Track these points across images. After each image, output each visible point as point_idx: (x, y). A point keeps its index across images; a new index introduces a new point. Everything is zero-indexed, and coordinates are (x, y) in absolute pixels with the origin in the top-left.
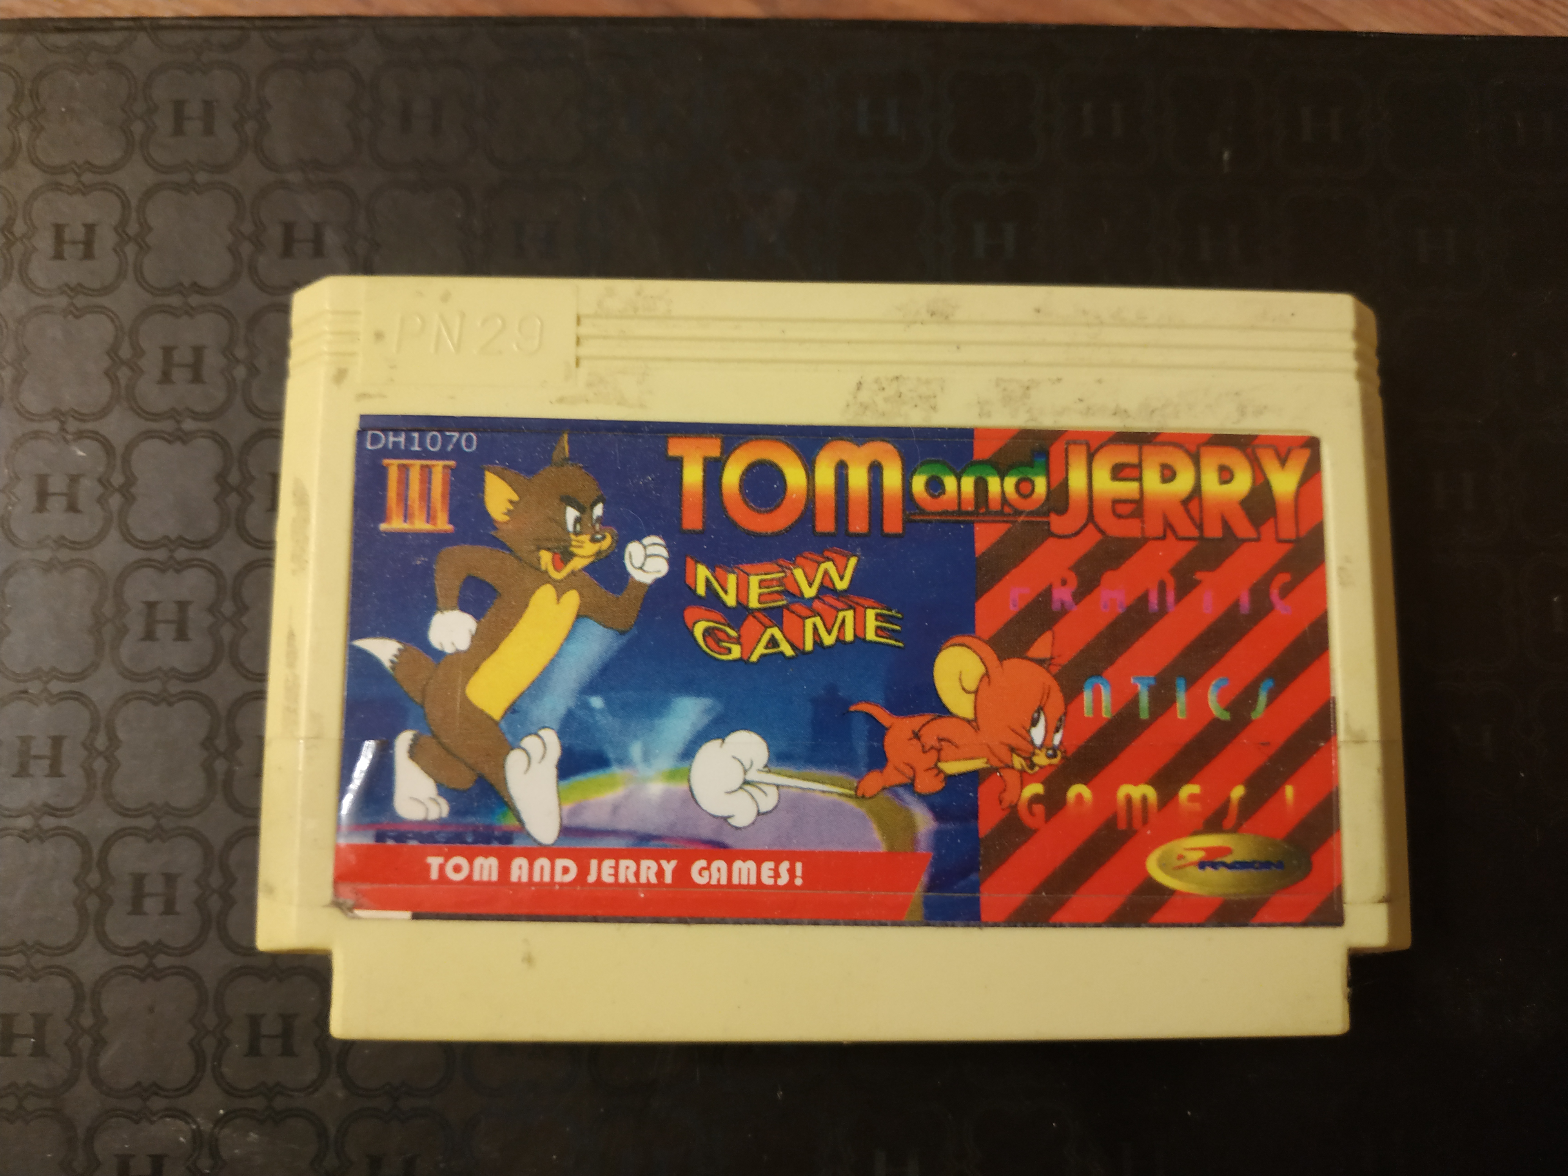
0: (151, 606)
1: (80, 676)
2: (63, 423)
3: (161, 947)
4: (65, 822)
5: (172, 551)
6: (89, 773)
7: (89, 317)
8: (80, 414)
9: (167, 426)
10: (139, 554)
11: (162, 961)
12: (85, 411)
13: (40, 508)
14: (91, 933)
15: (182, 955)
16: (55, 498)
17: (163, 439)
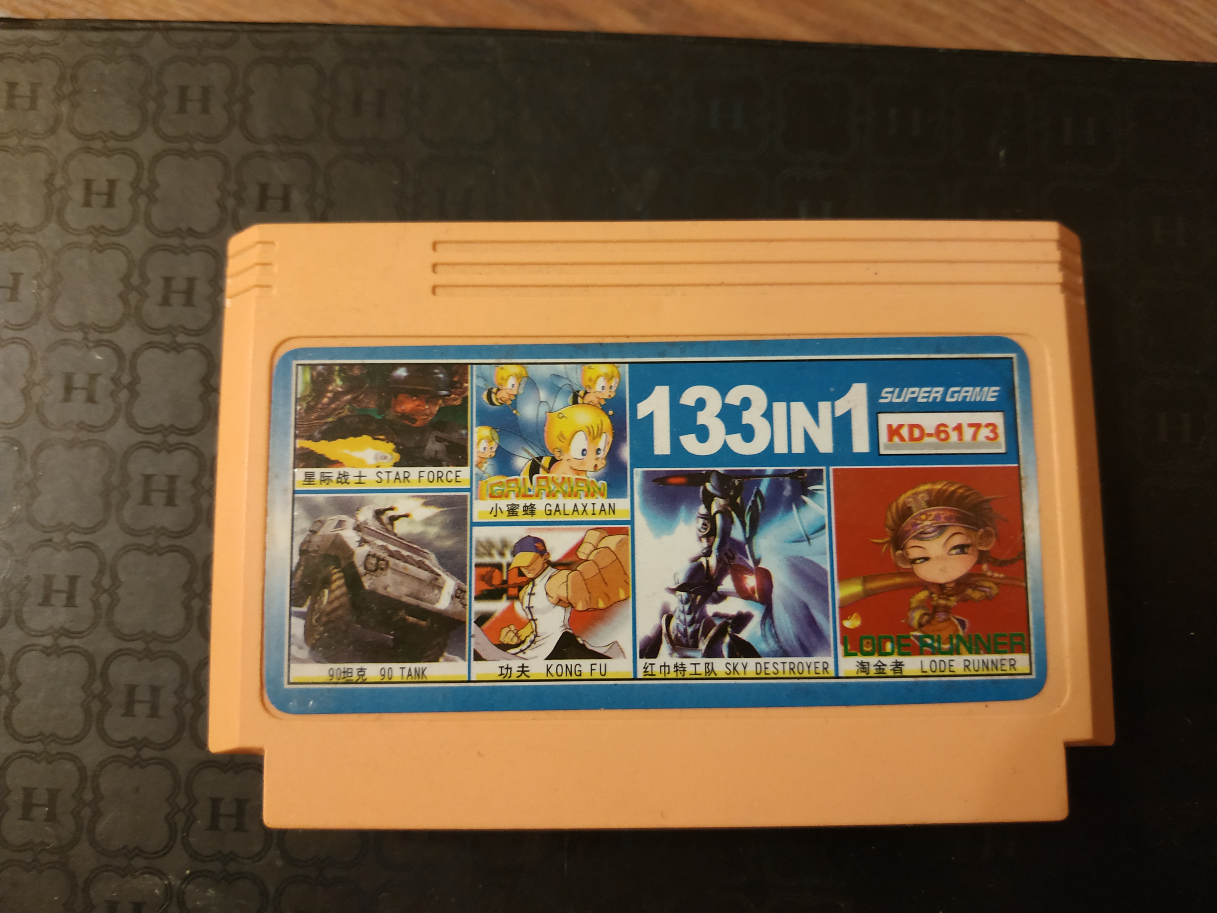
0: (148, 478)
1: (92, 530)
2: (86, 333)
3: (145, 743)
4: (76, 642)
5: (165, 436)
6: (96, 605)
7: (109, 252)
8: (100, 327)
9: (165, 338)
10: (140, 437)
11: (147, 753)
12: (102, 325)
13: (67, 399)
14: (94, 729)
15: (162, 749)
16: (78, 391)
17: (162, 348)
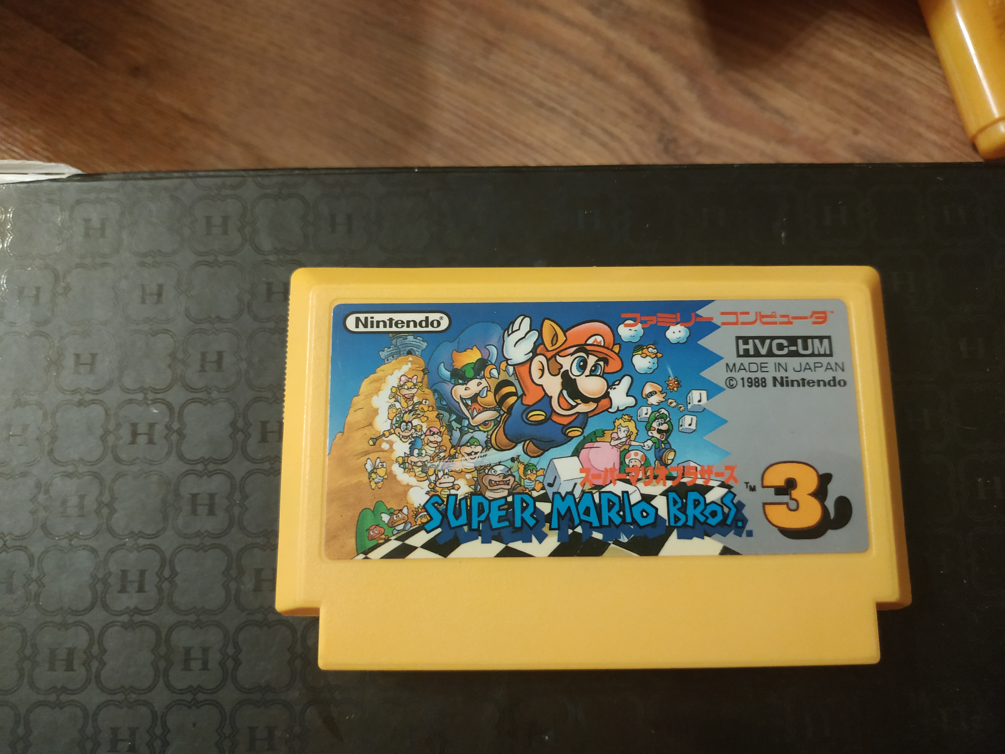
0: (194, 496)
1: (155, 536)
2: (146, 394)
3: (200, 689)
4: (147, 618)
5: (206, 465)
6: (160, 590)
7: (161, 336)
8: (156, 389)
9: (203, 395)
10: (188, 467)
11: (201, 697)
12: (158, 388)
13: (133, 442)
14: (161, 680)
15: (211, 693)
16: (141, 436)
17: (201, 403)
